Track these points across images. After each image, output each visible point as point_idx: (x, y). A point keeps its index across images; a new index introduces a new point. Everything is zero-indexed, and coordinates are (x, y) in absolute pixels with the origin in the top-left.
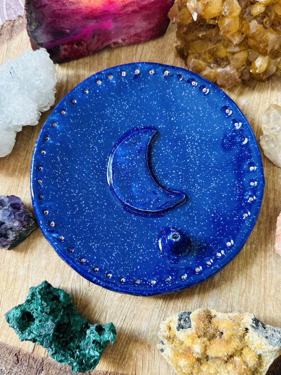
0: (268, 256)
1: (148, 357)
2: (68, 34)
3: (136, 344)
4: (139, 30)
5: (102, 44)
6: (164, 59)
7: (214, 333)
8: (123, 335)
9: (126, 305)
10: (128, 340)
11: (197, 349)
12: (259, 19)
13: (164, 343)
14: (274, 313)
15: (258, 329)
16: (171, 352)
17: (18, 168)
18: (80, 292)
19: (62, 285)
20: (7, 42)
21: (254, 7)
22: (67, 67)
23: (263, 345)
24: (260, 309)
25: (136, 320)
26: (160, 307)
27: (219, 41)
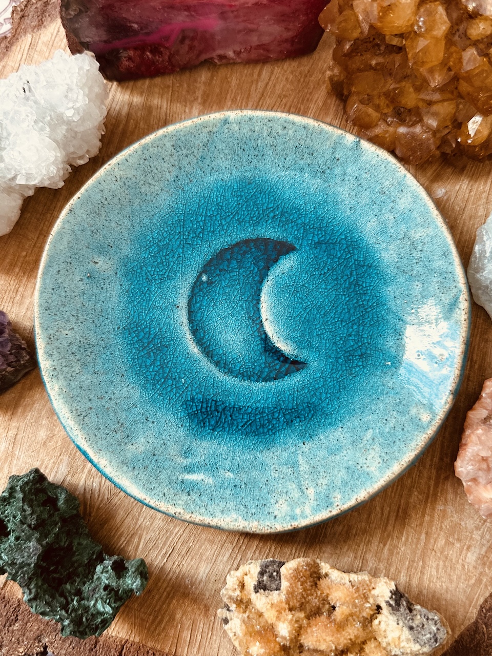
0: (442, 478)
1: (202, 625)
2: (136, 33)
3: (184, 600)
4: (266, 39)
5: (198, 56)
6: (308, 95)
7: (319, 606)
8: (164, 580)
9: (177, 529)
10: (171, 591)
11: (284, 630)
12: (481, 46)
13: (231, 609)
14: (436, 582)
15: (399, 611)
16: (241, 626)
17: (21, 259)
18: (99, 495)
19: (69, 478)
20: (33, 31)
21: (474, 24)
22: (132, 89)
23: (403, 641)
24: (413, 571)
25: (190, 558)
26: (235, 542)
27: (405, 77)
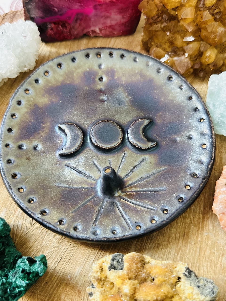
0: (205, 218)
2: (56, 12)
3: (66, 288)
4: (114, 23)
5: (83, 30)
7: (145, 278)
8: (55, 276)
10: (59, 282)
11: (127, 289)
13: (94, 286)
15: (191, 278)
16: (100, 296)
22: (52, 46)
23: (194, 295)
25: (71, 263)
27: (177, 32)
